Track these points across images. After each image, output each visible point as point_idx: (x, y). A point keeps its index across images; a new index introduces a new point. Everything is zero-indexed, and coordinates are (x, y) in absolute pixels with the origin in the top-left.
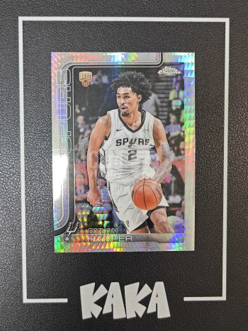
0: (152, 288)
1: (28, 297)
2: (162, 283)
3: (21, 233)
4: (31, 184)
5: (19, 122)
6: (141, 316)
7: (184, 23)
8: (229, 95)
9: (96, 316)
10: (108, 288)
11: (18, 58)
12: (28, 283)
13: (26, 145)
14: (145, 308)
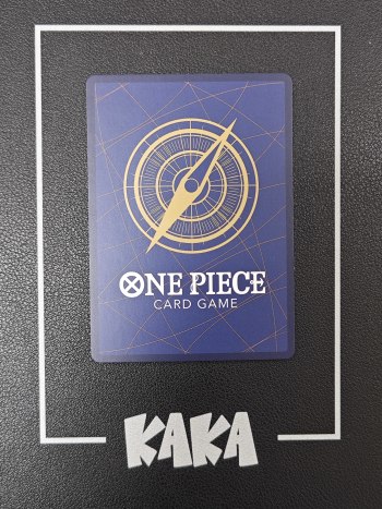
0: (230, 420)
2: (246, 414)
3: (37, 340)
4: (52, 267)
5: (35, 177)
7: (275, 33)
9: (148, 463)
10: (165, 421)
12: (48, 414)
13: (45, 212)
14: (220, 451)
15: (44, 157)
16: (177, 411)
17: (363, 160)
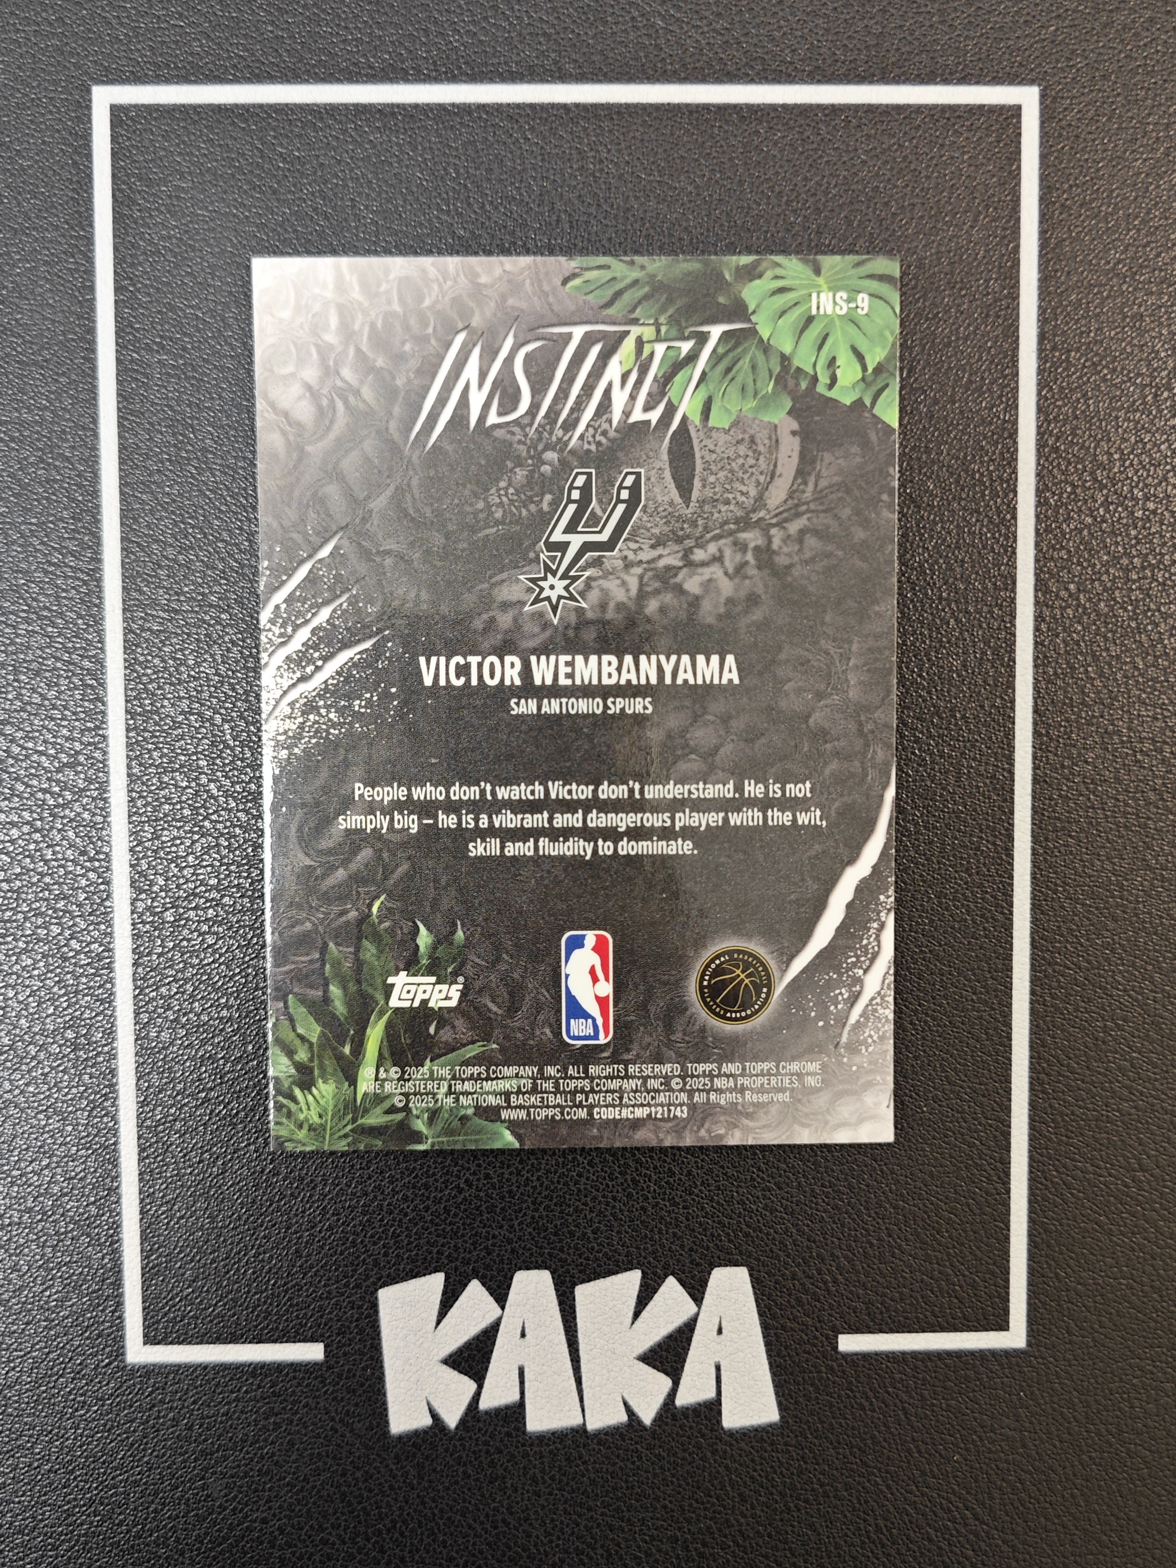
0: (697, 1291)
1: (150, 1339)
2: (742, 1273)
3: (112, 1056)
4: (156, 836)
5: (97, 559)
6: (647, 1416)
7: (834, 110)
8: (1041, 433)
9: (452, 1419)
10: (500, 1296)
11: (90, 272)
12: (148, 1274)
13: (130, 665)
14: (666, 1383)
15: (124, 497)
16: (538, 1267)
17: (1106, 503)
